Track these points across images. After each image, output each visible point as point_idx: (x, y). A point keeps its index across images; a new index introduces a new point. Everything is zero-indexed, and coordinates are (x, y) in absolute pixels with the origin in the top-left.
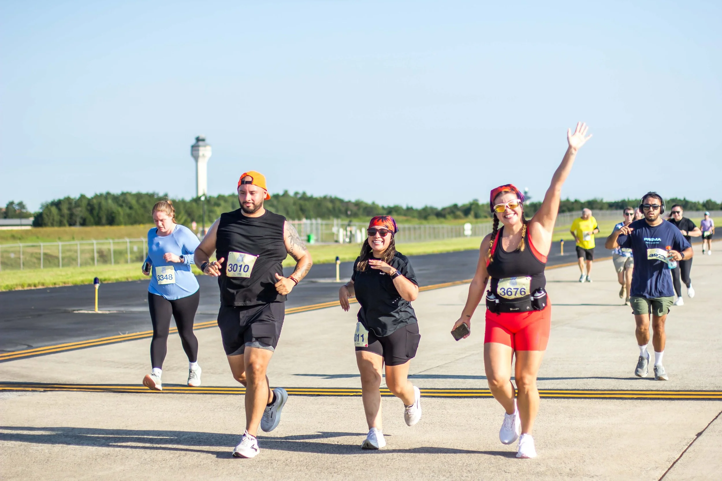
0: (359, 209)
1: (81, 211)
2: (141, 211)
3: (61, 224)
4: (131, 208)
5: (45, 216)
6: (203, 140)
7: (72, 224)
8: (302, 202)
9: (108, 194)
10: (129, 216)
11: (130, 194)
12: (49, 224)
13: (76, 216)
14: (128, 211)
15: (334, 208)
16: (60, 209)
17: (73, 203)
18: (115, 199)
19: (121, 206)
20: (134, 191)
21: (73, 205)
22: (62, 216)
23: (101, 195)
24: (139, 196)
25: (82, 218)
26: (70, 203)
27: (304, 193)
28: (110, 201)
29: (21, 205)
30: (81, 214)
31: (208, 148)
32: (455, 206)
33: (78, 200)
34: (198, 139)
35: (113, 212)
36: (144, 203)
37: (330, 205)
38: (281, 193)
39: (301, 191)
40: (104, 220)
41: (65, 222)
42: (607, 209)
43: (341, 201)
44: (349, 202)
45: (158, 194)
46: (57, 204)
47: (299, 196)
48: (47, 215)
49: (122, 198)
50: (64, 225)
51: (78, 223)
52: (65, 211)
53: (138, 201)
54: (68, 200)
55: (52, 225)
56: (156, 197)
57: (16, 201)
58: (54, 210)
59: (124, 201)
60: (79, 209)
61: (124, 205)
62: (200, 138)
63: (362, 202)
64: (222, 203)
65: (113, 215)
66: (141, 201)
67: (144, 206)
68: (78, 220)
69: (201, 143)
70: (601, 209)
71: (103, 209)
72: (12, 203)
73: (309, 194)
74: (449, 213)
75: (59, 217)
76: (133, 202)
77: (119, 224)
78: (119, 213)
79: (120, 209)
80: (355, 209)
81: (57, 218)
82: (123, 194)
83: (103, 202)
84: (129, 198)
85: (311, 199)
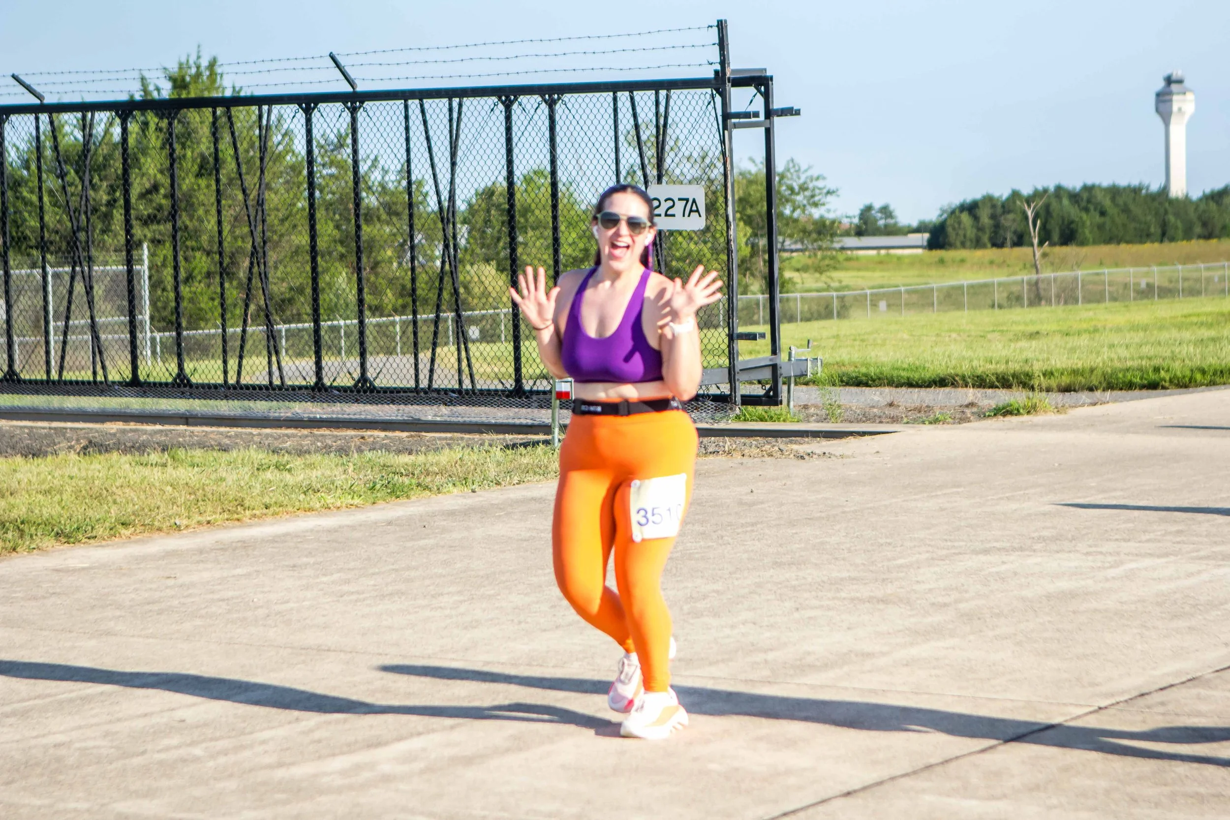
1: (1014, 220)
2: (1120, 219)
3: (978, 244)
4: (1103, 213)
5: (950, 230)
6: (1180, 82)
7: (998, 244)
9: (1059, 189)
10: (1101, 227)
11: (1099, 187)
12: (958, 244)
13: (1006, 229)
14: (1098, 219)
16: (976, 218)
17: (999, 203)
18: (1074, 197)
19: (1086, 210)
20: (1106, 183)
21: (999, 210)
22: (980, 229)
23: (1045, 191)
24: (1114, 192)
25: (1015, 232)
26: (994, 206)
28: (1066, 202)
29: (886, 211)
30: (1014, 227)
31: (1190, 96)
33: (1008, 199)
34: (1169, 81)
35: (1072, 222)
36: (1125, 204)
40: (1056, 237)
41: (985, 238)
45: (1148, 188)
46: (971, 208)
48: (954, 229)
49: (1085, 196)
50: (984, 246)
51: (1009, 242)
52: (985, 220)
53: (1113, 199)
54: (989, 199)
55: (963, 245)
56: (1144, 191)
57: (877, 205)
58: (965, 218)
59: (1089, 201)
60: (1011, 216)
61: (1092, 207)
62: (1174, 78)
65: (1073, 226)
66: (1120, 201)
67: (1126, 210)
68: (1009, 236)
69: (1174, 87)
71: (1055, 215)
72: (869, 208)
75: (975, 231)
76: (1107, 203)
77: (1083, 243)
78: (1084, 223)
79: (1084, 216)
81: (971, 233)
82: (1089, 189)
83: (1054, 205)
84: (1099, 196)
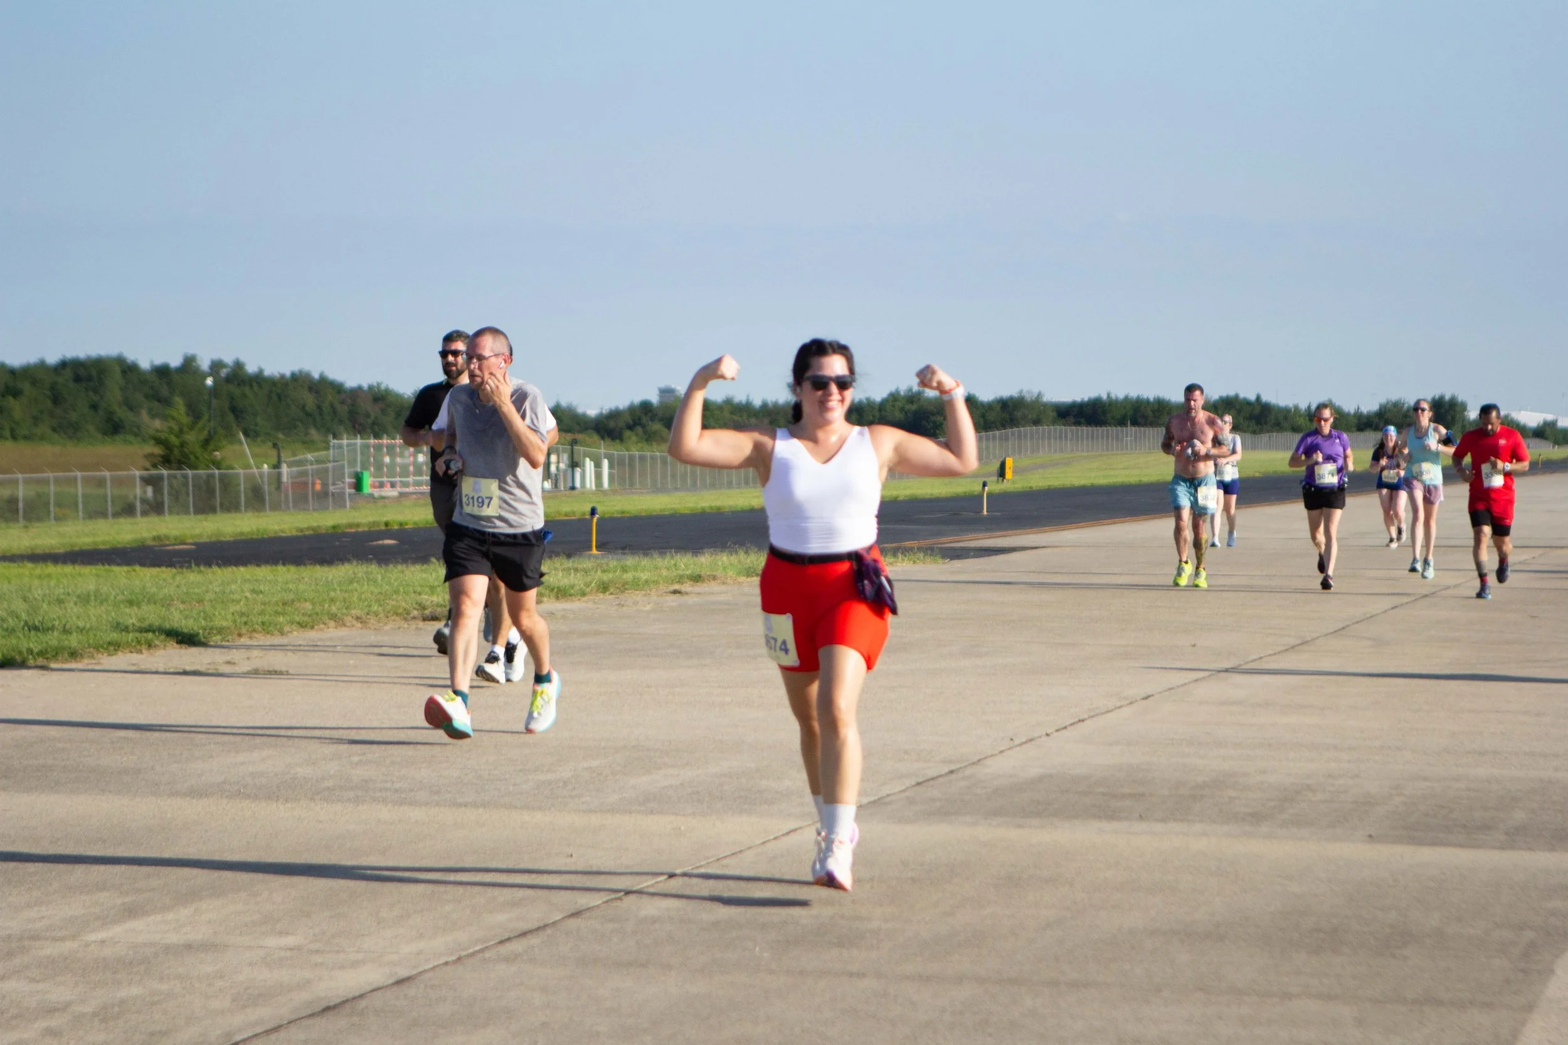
0: (383, 411)
8: (231, 388)
15: (319, 407)
27: (239, 366)
32: (646, 407)
37: (310, 400)
38: (175, 362)
39: (229, 360)
42: (1054, 423)
43: (337, 388)
44: (356, 392)
47: (224, 372)
63: (388, 392)
64: (26, 387)
70: (1037, 422)
73: (251, 368)
74: (630, 428)
80: (374, 410)
85: (258, 380)
